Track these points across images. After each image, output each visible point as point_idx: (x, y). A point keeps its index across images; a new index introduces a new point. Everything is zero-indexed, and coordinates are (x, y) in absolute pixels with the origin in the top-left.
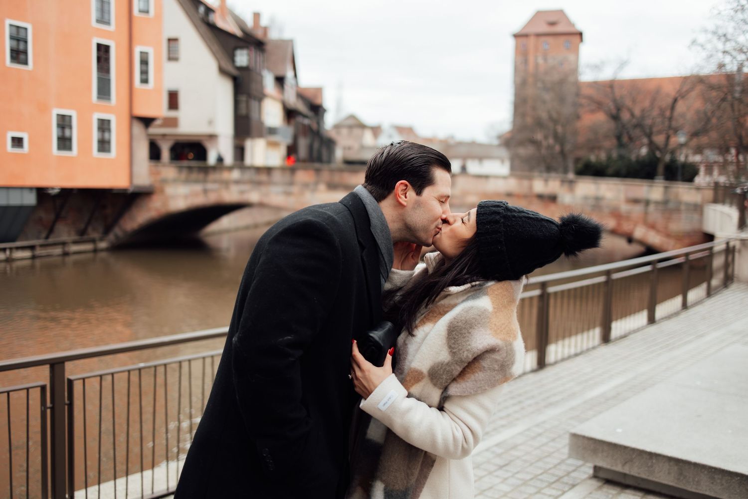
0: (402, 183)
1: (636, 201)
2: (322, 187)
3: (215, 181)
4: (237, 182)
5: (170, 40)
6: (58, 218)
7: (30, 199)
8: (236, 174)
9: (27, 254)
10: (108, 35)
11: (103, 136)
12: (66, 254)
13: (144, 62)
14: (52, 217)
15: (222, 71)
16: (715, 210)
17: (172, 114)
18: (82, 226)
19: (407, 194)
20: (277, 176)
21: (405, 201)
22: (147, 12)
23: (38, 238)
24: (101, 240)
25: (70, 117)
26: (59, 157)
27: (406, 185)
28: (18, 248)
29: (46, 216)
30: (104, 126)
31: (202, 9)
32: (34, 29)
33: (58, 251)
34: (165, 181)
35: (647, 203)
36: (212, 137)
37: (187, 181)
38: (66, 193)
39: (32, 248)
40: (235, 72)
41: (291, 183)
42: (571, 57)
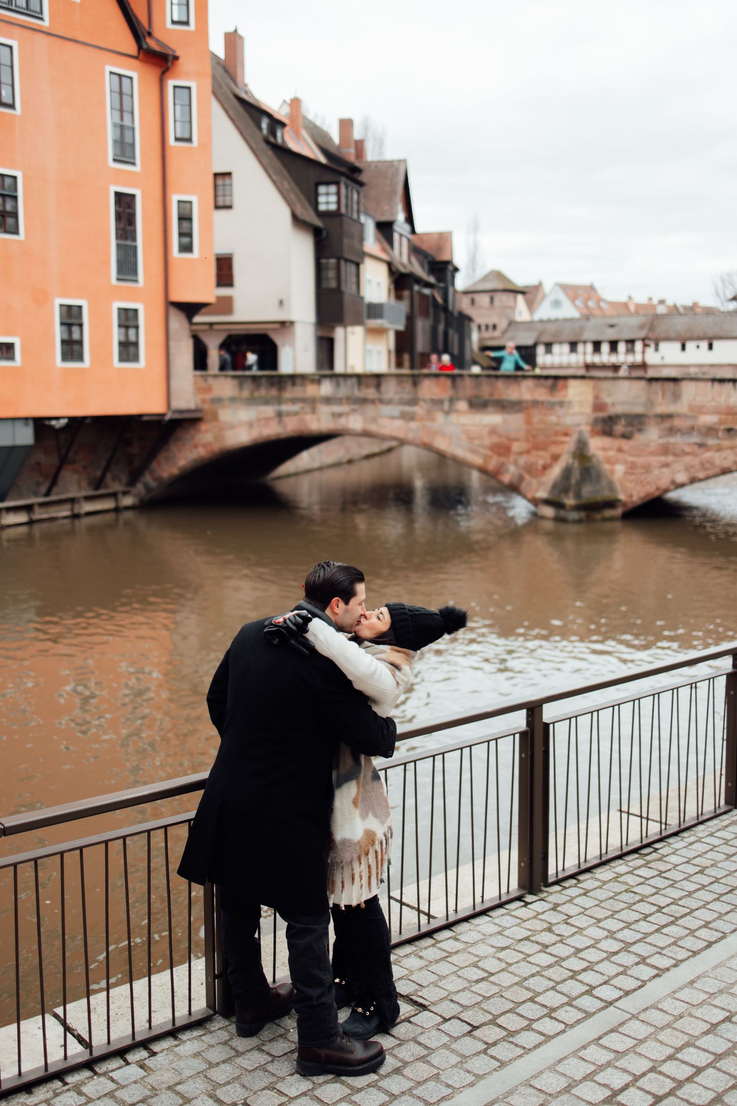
0: (335, 599)
2: (462, 405)
3: (294, 401)
4: (328, 400)
5: (216, 175)
6: (63, 462)
7: (25, 436)
8: (326, 388)
9: (22, 518)
10: (132, 179)
11: (127, 335)
12: (76, 516)
13: (185, 218)
14: (54, 460)
15: (297, 221)
17: (224, 292)
18: (98, 473)
19: (339, 606)
20: (390, 389)
21: (338, 610)
22: (189, 140)
23: (36, 494)
24: (125, 493)
25: (80, 307)
26: (66, 370)
27: (338, 600)
28: (9, 510)
29: (48, 460)
30: (128, 319)
31: (265, 123)
32: (25, 177)
33: (64, 511)
34: (218, 401)
36: (285, 325)
37: (252, 401)
38: (76, 423)
39: (28, 508)
40: (318, 222)
41: (414, 402)
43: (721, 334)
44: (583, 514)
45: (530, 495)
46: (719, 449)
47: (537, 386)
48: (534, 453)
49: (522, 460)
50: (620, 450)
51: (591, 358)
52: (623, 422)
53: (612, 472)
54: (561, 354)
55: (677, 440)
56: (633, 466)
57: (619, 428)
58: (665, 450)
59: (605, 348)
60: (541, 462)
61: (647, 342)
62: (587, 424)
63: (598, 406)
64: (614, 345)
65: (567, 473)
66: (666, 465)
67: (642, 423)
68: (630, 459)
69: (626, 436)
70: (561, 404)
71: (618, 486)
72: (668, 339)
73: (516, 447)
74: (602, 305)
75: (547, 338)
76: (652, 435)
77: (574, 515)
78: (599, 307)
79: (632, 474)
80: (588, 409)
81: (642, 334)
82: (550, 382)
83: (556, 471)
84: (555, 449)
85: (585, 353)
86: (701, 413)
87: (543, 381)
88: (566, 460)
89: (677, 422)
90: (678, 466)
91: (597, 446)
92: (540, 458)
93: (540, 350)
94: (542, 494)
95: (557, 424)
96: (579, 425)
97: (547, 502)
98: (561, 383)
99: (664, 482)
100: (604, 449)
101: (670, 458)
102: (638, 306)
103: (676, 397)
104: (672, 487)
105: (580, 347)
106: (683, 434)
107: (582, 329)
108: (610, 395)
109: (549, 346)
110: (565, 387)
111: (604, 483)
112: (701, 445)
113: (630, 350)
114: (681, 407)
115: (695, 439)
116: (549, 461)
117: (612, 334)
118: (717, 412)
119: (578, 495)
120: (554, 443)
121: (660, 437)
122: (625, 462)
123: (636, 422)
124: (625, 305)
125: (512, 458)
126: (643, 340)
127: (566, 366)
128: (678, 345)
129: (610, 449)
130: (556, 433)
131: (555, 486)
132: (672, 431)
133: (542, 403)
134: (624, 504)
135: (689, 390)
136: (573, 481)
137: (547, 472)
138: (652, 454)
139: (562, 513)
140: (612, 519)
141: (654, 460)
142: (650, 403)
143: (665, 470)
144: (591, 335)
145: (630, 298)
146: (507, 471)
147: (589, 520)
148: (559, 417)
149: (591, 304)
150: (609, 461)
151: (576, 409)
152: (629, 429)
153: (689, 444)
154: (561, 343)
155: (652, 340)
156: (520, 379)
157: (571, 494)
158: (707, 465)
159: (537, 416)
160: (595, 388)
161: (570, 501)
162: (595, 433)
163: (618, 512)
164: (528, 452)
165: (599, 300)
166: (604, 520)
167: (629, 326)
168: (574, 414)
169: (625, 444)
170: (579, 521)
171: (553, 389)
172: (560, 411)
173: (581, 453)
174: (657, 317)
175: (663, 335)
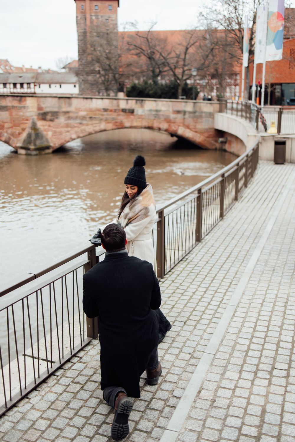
1: (178, 112)
16: (223, 116)
35: (185, 113)
42: (113, 16)
43: (64, 81)
44: (37, 152)
45: (14, 145)
46: (87, 125)
47: (13, 100)
48: (15, 128)
49: (10, 131)
50: (49, 126)
51: (12, 90)
52: (50, 115)
53: (47, 135)
55: (71, 122)
56: (55, 132)
57: (49, 117)
58: (67, 126)
59: (18, 86)
60: (17, 132)
61: (36, 84)
62: (36, 116)
63: (40, 108)
64: (22, 85)
65: (29, 136)
66: (68, 132)
67: (57, 115)
68: (54, 129)
69: (51, 120)
70: (24, 107)
71: (50, 140)
72: (43, 83)
73: (6, 125)
74: (12, 68)
76: (62, 120)
77: (34, 153)
78: (11, 69)
79: (55, 135)
80: (35, 110)
81: (33, 81)
82: (19, 98)
83: (24, 135)
84: (23, 126)
85: (10, 88)
86: (80, 111)
87: (15, 98)
88: (28, 130)
89: (71, 115)
90: (72, 132)
91: (40, 124)
92: (17, 130)
94: (19, 144)
95: (23, 116)
96: (32, 116)
97: (22, 148)
98: (23, 99)
99: (68, 138)
100: (43, 126)
101: (69, 129)
102: (27, 69)
103: (70, 105)
104: (71, 140)
105: (8, 86)
106: (74, 119)
107: (8, 78)
108: (44, 104)
110: (25, 100)
111: (44, 139)
112: (81, 124)
113: (29, 88)
114: (72, 109)
115: (78, 121)
116: (21, 131)
117: (21, 80)
118: (86, 111)
119: (35, 145)
120: (22, 123)
121: (65, 120)
122: (52, 131)
123: (55, 115)
124: (21, 69)
125: (5, 130)
126: (34, 83)
128: (48, 86)
129: (45, 125)
130: (23, 120)
131: (24, 141)
132: (69, 118)
133: (16, 107)
134: (53, 148)
135: (74, 102)
136: (33, 139)
137: (21, 135)
138: (62, 127)
139: (29, 152)
140: (49, 153)
141: (63, 130)
142: (60, 107)
143: (68, 134)
144: (12, 80)
145: (23, 66)
146: (3, 135)
147: (40, 154)
148: (24, 113)
149: (7, 67)
150: (46, 130)
151: (30, 109)
152: (52, 118)
153: (76, 123)
155: (38, 83)
156: (6, 97)
157: (32, 144)
158: (83, 131)
159: (14, 112)
160: (38, 101)
161: (32, 147)
162: (39, 119)
163: (50, 151)
164: (12, 127)
165: (11, 66)
166: (46, 154)
167: (27, 77)
168: (30, 112)
169: (51, 124)
170: (36, 155)
171: (20, 101)
172: (24, 110)
173: (34, 127)
174: (38, 74)
175: (42, 81)
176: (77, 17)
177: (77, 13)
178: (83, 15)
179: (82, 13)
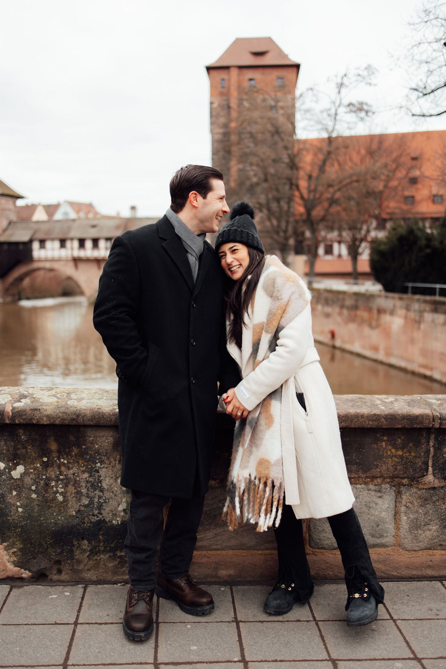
0: (192, 193)
19: (197, 200)
21: (197, 204)
27: (196, 194)
42: (286, 99)
51: (78, 253)
54: (53, 249)
59: (89, 244)
64: (96, 242)
75: (40, 236)
85: (72, 249)
93: (36, 245)
105: (68, 244)
107: (69, 229)
109: (42, 242)
117: (94, 233)
127: (58, 259)
144: (76, 233)
154: (53, 240)
167: (107, 227)
176: (211, 103)
177: (212, 95)
178: (224, 98)
179: (222, 94)
